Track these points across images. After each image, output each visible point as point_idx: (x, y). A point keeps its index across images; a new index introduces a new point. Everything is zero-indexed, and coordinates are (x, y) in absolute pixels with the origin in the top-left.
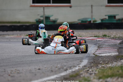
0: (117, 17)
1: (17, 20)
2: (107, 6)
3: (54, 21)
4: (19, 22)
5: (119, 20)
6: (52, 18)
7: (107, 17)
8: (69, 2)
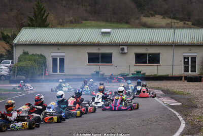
0: (142, 72)
1: (79, 74)
2: (135, 65)
3: (103, 75)
4: (80, 75)
5: (143, 74)
6: (101, 73)
7: (136, 73)
8: (111, 63)
